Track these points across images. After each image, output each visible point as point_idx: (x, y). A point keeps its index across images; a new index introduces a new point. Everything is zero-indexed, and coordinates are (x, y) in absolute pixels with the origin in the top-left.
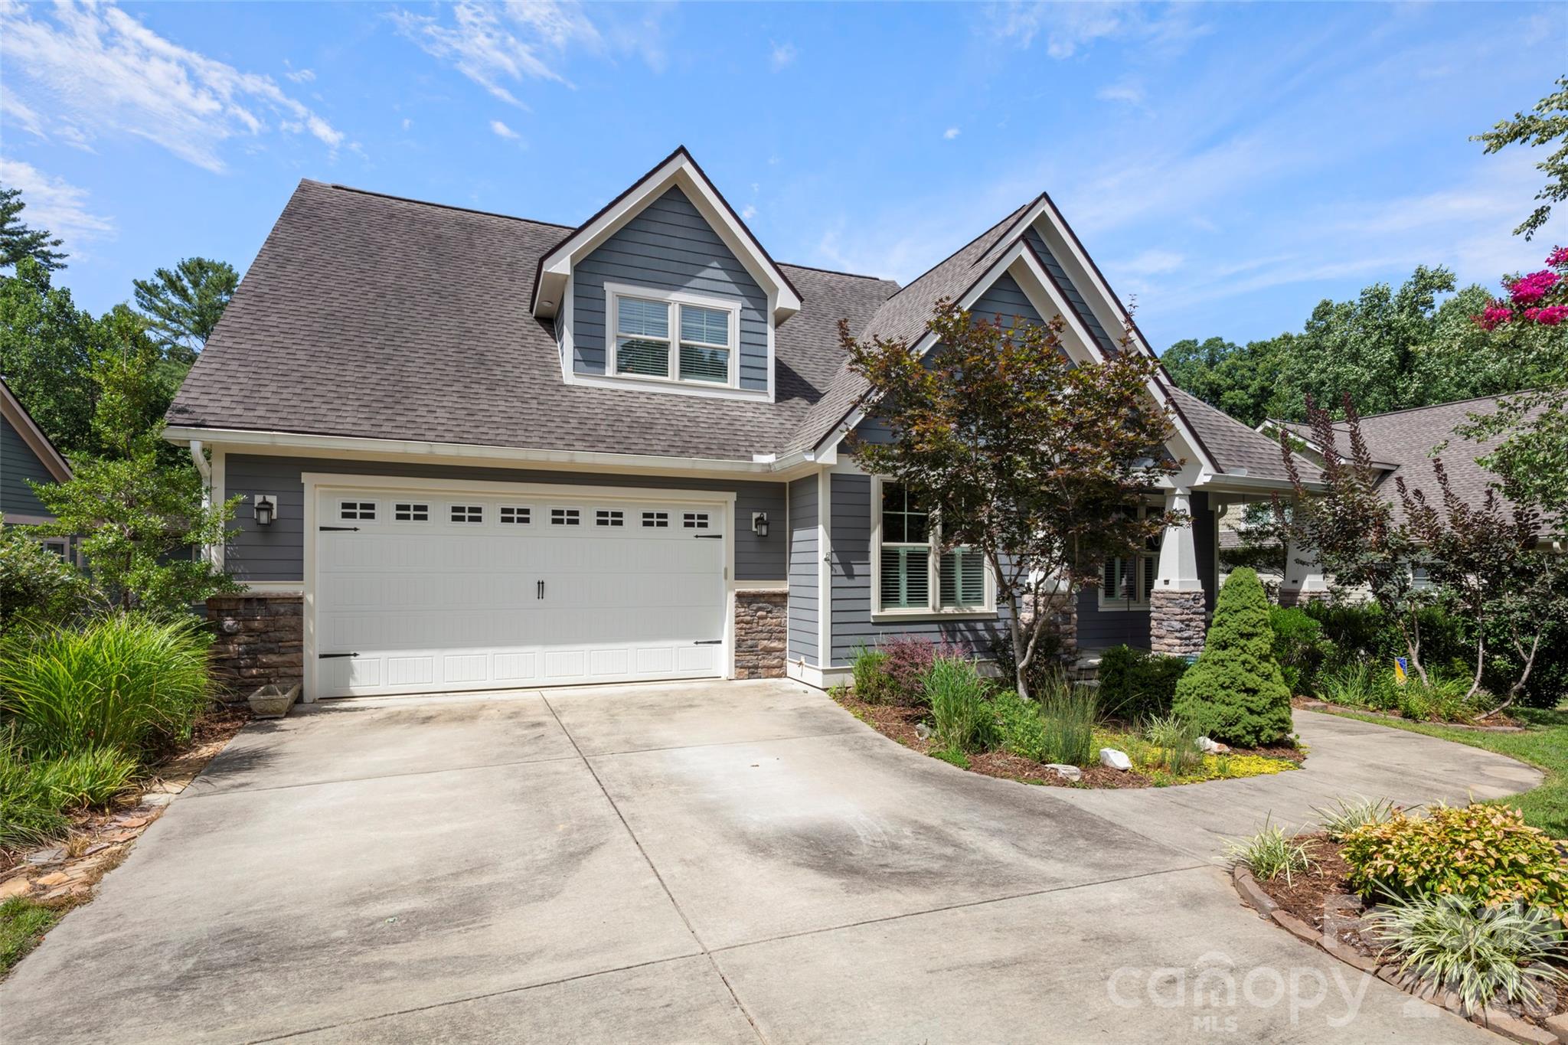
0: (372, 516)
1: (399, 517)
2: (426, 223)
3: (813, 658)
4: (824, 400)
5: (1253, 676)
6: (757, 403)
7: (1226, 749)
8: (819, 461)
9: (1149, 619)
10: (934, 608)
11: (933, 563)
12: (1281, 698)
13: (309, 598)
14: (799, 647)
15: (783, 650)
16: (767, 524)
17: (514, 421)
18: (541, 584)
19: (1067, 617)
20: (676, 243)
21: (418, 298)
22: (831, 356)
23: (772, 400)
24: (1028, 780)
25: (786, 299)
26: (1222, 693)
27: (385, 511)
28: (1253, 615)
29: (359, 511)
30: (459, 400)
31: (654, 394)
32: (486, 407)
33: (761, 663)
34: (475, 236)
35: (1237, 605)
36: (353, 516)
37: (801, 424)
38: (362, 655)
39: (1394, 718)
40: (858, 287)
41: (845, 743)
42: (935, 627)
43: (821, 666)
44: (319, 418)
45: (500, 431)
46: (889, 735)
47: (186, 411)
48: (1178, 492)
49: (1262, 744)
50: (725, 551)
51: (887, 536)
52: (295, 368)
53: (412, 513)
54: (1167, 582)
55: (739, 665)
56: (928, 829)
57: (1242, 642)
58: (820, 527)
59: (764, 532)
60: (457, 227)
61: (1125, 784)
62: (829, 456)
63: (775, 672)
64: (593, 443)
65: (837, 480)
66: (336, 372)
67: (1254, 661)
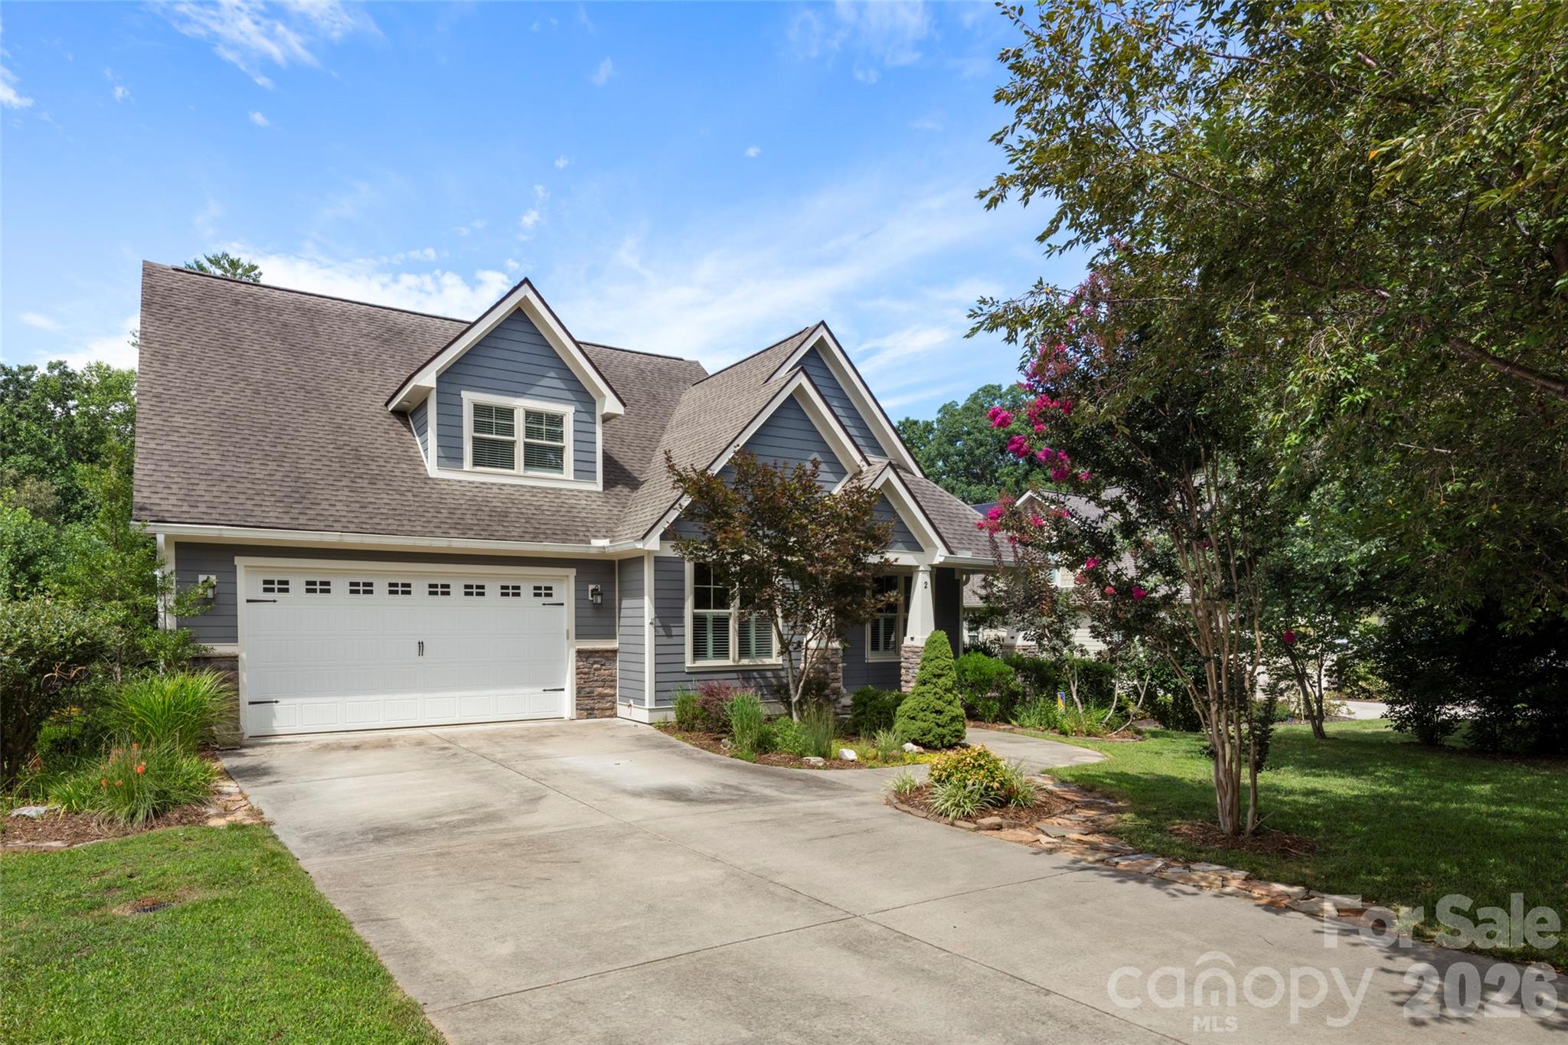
0: (287, 590)
1: (308, 591)
2: (269, 309)
3: (640, 701)
4: (643, 490)
5: (941, 702)
6: (588, 492)
7: (922, 750)
8: (646, 548)
9: (900, 668)
10: (734, 660)
11: (733, 626)
12: (957, 716)
13: (243, 656)
14: (627, 692)
15: (615, 695)
16: (601, 594)
17: (398, 512)
18: (421, 644)
19: (834, 665)
20: (521, 357)
21: (288, 394)
22: (646, 443)
23: (600, 489)
24: (792, 766)
25: (610, 404)
26: (922, 714)
27: (297, 585)
28: (942, 662)
29: (276, 586)
30: (351, 494)
31: (504, 485)
32: (373, 500)
33: (597, 706)
34: (317, 322)
35: (932, 656)
36: (272, 590)
37: (626, 510)
38: (283, 701)
39: (1055, 735)
40: (665, 369)
41: (673, 753)
42: (734, 675)
43: (647, 706)
44: (248, 513)
45: (390, 521)
46: (703, 748)
47: (146, 509)
48: (921, 568)
49: (944, 746)
50: (566, 617)
51: (697, 606)
52: (214, 467)
53: (318, 587)
54: (912, 639)
55: (579, 707)
56: (730, 786)
57: (935, 680)
58: (646, 598)
59: (599, 601)
60: (298, 313)
61: (850, 767)
62: (653, 544)
63: (608, 713)
64: (464, 532)
65: (659, 561)
66: (247, 470)
67: (941, 692)
